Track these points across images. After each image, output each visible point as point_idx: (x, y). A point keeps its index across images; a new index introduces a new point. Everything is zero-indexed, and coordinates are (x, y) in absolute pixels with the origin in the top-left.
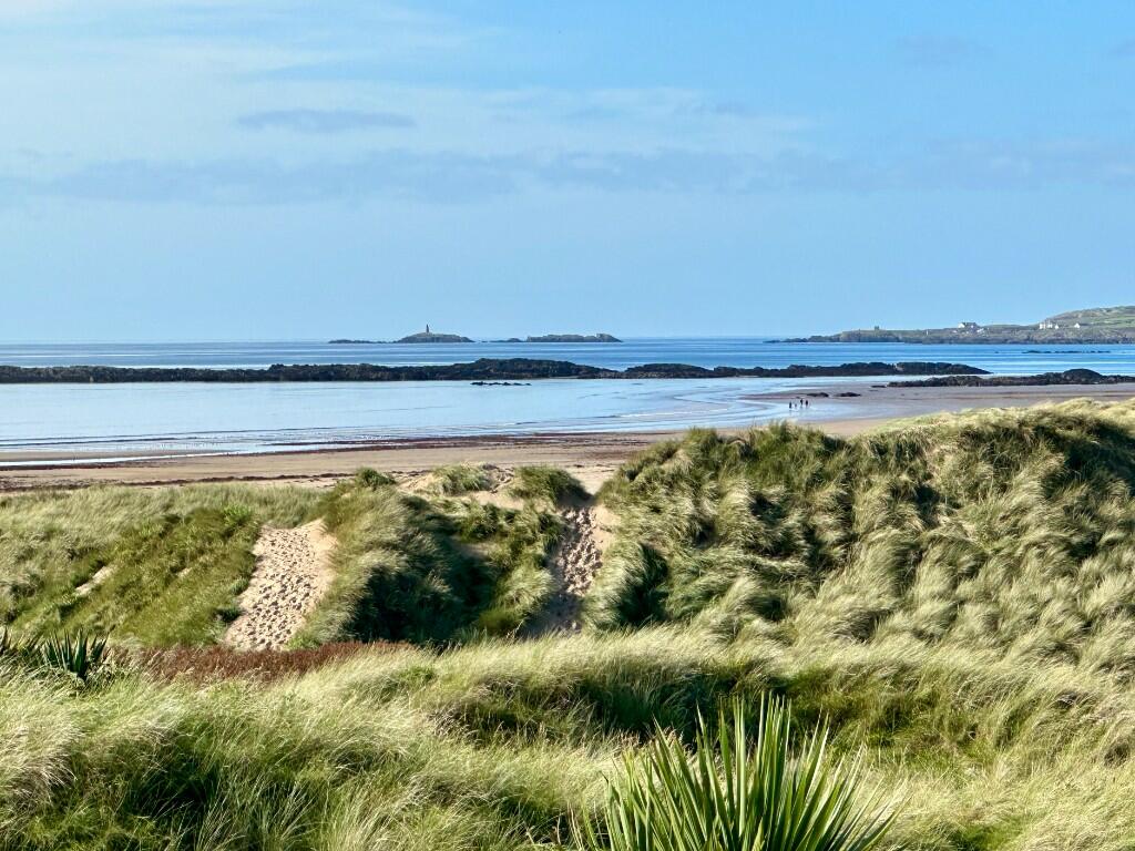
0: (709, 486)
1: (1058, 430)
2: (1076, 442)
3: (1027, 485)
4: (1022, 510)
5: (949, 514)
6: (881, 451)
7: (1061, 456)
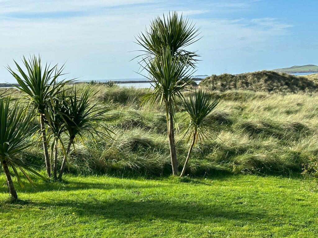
0: (215, 82)
1: (267, 73)
2: (270, 75)
3: (262, 81)
4: (261, 84)
5: (250, 85)
6: (240, 77)
7: (267, 77)
